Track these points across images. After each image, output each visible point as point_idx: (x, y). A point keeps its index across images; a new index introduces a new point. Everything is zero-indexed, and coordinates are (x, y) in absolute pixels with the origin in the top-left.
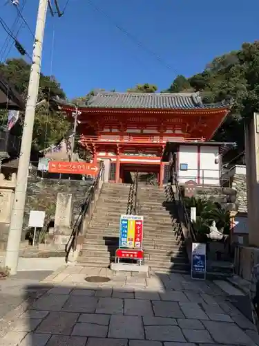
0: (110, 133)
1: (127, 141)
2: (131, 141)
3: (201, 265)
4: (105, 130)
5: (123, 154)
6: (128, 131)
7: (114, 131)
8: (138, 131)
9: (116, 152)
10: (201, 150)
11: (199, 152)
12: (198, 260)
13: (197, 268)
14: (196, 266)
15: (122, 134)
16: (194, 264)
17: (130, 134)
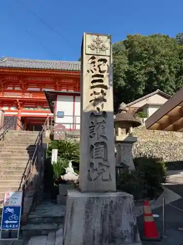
0: (13, 91)
1: (28, 97)
2: (31, 97)
3: (14, 220)
4: (9, 88)
5: (24, 109)
6: (29, 89)
7: (16, 89)
8: (38, 89)
9: (17, 107)
10: (76, 100)
11: (74, 101)
12: (10, 214)
13: (9, 224)
14: (7, 222)
15: (24, 91)
16: (4, 220)
17: (30, 92)
